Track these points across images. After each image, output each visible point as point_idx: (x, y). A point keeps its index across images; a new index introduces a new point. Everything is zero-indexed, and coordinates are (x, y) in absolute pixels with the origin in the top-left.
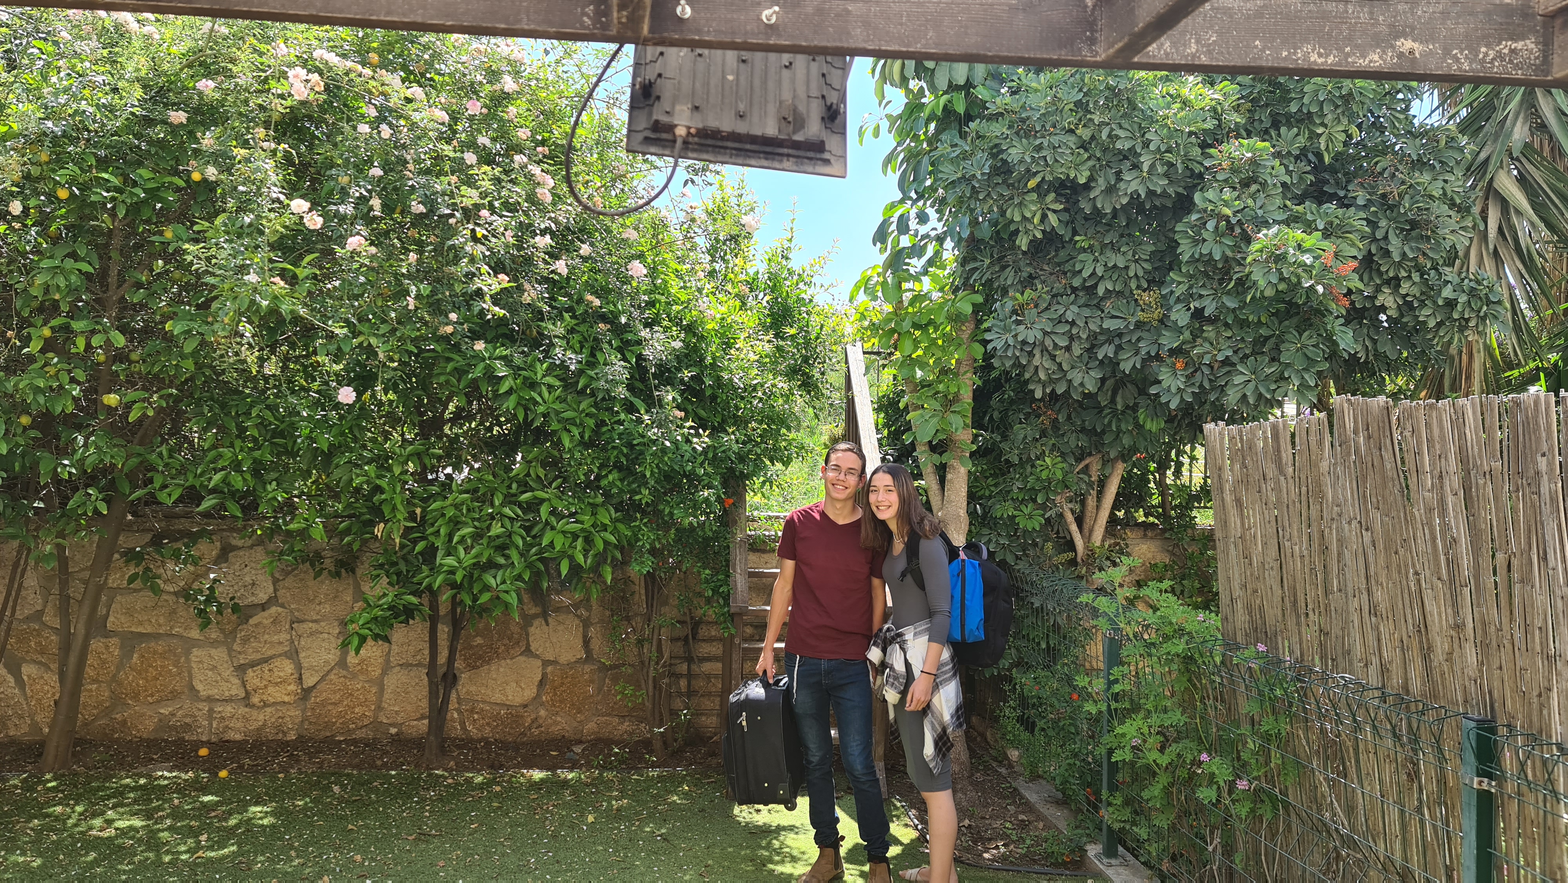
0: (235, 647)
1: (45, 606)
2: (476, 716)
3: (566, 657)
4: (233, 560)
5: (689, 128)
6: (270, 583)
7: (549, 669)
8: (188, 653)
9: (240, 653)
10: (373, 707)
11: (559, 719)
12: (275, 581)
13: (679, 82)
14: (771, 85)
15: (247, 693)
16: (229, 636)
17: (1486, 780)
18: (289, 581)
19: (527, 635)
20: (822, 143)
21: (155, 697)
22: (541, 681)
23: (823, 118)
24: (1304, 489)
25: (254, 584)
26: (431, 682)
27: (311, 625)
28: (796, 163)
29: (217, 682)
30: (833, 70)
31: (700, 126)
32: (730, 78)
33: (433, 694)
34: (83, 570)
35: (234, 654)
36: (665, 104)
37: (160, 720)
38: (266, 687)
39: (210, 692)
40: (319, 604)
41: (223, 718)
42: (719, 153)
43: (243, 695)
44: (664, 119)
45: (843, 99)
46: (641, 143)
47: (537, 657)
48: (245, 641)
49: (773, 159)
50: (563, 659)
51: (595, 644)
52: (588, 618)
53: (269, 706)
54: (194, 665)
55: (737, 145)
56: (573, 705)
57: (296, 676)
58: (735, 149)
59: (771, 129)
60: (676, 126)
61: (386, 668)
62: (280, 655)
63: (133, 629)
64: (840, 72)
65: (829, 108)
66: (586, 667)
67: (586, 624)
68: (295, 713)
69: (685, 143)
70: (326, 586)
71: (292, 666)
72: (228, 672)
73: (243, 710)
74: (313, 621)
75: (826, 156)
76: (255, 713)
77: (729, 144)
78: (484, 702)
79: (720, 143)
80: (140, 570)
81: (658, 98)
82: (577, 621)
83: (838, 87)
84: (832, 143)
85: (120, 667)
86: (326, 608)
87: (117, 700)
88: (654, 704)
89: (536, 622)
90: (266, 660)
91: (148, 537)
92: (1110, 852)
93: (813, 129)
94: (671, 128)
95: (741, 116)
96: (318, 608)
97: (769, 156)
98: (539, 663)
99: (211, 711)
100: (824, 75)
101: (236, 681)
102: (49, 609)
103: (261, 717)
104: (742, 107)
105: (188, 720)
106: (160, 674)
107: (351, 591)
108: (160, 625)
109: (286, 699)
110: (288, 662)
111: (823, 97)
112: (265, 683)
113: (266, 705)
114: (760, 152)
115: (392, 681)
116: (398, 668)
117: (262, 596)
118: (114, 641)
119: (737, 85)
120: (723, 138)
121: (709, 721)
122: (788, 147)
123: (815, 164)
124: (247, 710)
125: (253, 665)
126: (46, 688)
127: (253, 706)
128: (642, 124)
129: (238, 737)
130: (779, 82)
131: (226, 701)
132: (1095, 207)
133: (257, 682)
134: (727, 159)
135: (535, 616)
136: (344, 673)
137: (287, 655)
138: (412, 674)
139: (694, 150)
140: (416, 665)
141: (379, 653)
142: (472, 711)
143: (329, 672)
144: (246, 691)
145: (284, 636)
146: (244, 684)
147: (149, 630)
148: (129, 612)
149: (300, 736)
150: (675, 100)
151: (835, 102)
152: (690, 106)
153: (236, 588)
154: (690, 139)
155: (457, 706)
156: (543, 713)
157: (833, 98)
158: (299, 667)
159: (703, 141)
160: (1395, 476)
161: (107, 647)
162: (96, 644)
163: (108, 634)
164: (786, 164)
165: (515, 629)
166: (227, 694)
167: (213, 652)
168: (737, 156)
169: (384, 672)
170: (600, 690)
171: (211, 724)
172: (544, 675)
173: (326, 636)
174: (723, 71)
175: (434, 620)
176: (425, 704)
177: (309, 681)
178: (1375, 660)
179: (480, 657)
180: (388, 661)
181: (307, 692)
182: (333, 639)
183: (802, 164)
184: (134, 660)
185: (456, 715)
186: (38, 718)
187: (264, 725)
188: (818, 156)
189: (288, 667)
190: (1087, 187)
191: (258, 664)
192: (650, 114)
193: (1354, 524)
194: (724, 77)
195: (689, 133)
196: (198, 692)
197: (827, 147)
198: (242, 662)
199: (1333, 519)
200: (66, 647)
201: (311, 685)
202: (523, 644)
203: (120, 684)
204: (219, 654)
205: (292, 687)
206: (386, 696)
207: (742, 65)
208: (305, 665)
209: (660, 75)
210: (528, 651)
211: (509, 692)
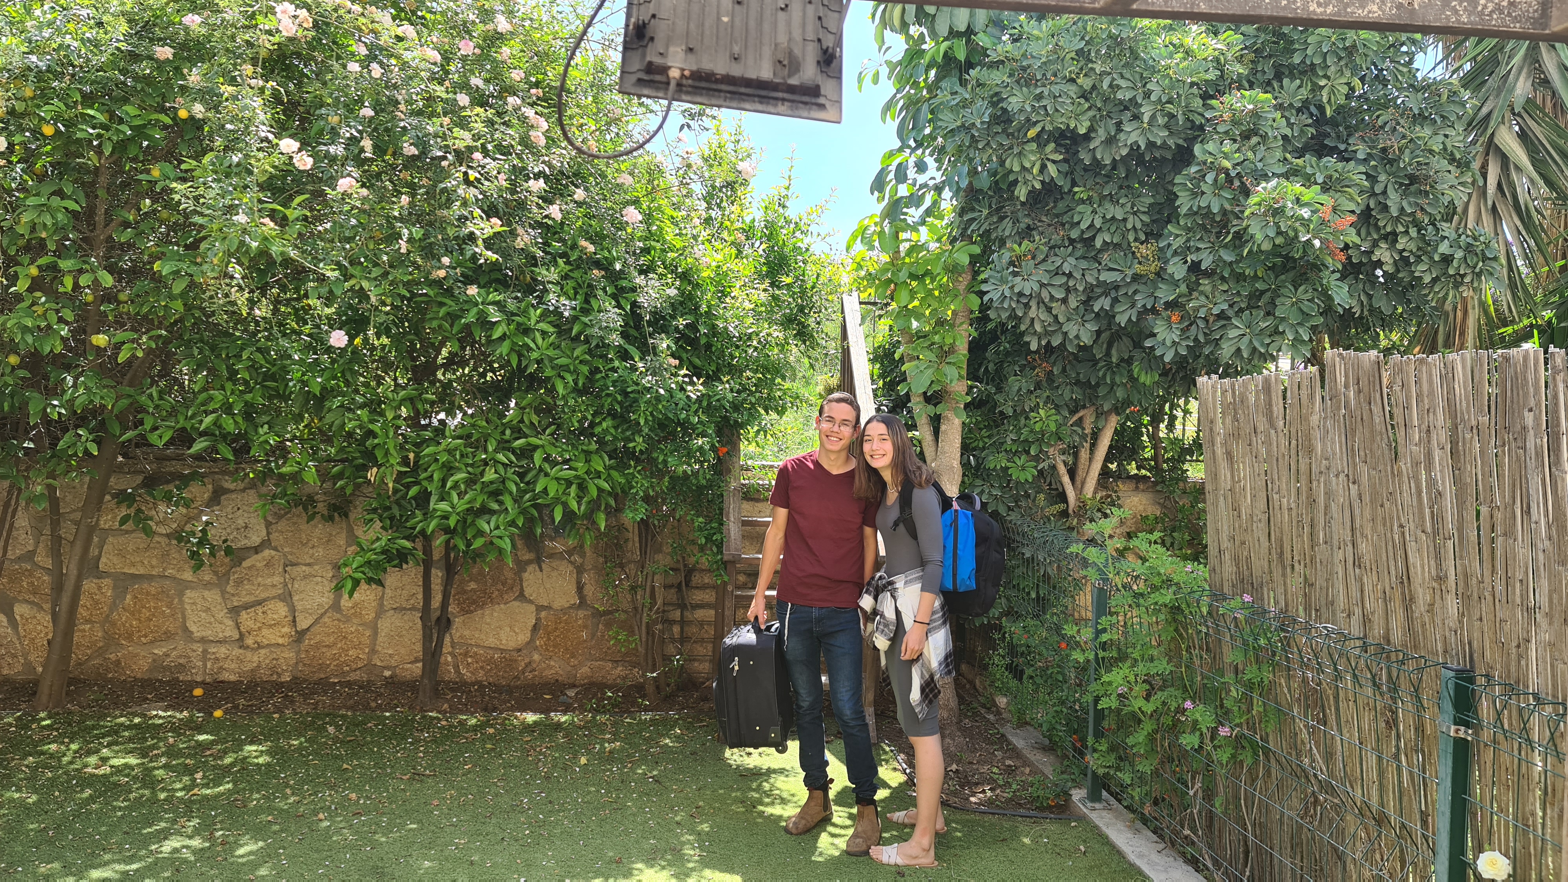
0: (229, 589)
1: (37, 547)
2: (470, 660)
3: (560, 603)
4: (225, 503)
5: (683, 70)
6: (263, 526)
7: (543, 614)
8: (181, 594)
9: (233, 595)
10: (367, 650)
11: (552, 663)
12: (268, 524)
13: (673, 23)
14: (766, 27)
15: (241, 635)
16: (223, 579)
17: (1463, 728)
18: (282, 525)
19: (521, 580)
20: (818, 87)
21: (150, 637)
22: (535, 626)
23: (818, 62)
24: (1294, 442)
25: (246, 527)
26: (424, 626)
27: (304, 568)
28: (791, 108)
29: (210, 623)
30: (830, 13)
31: (694, 68)
32: (725, 19)
33: (427, 637)
34: (74, 511)
35: (227, 596)
36: (659, 45)
37: (154, 660)
38: (260, 629)
39: (204, 634)
40: (313, 547)
41: (217, 659)
42: (713, 96)
43: (237, 636)
44: (657, 60)
45: (839, 43)
46: (634, 85)
47: (531, 602)
48: (239, 583)
49: (768, 103)
50: (557, 605)
51: (589, 590)
52: (582, 565)
53: (263, 647)
54: (187, 607)
55: (731, 88)
56: (567, 649)
57: (290, 618)
58: (729, 92)
59: (766, 73)
60: (670, 68)
61: (380, 611)
62: (274, 598)
63: (126, 570)
64: (836, 15)
65: (825, 51)
66: (580, 612)
67: (580, 570)
68: (289, 655)
69: (679, 85)
70: (319, 529)
71: (286, 609)
72: (222, 614)
73: (237, 652)
74: (306, 565)
75: (822, 100)
76: (249, 654)
77: (724, 87)
78: (478, 646)
79: (714, 86)
80: (132, 511)
81: (652, 39)
82: (571, 568)
83: (834, 31)
84: (827, 87)
85: (113, 607)
86: (320, 552)
87: (111, 640)
88: (647, 650)
89: (530, 568)
90: (259, 603)
91: (139, 479)
92: (1094, 796)
93: (809, 73)
94: (664, 70)
95: (735, 59)
96: (311, 551)
97: (763, 99)
98: (533, 608)
99: (205, 652)
100: (820, 18)
101: (230, 623)
102: (41, 549)
103: (256, 659)
104: (736, 49)
105: (182, 661)
106: (154, 615)
107: (344, 535)
108: (153, 567)
109: (281, 641)
110: (282, 604)
111: (819, 40)
112: (259, 625)
113: (260, 646)
114: (754, 96)
115: (385, 625)
116: (392, 612)
117: (255, 539)
118: (107, 581)
119: (732, 27)
120: (717, 81)
121: (701, 667)
122: (782, 91)
123: (810, 109)
124: (241, 651)
125: (246, 606)
126: (39, 628)
127: (247, 647)
128: (636, 65)
129: (233, 678)
130: (775, 24)
131: (220, 642)
132: (1094, 158)
133: (250, 624)
134: (721, 102)
135: (529, 562)
136: (338, 616)
137: (280, 598)
138: (406, 618)
139: (688, 93)
140: (410, 609)
141: (372, 597)
142: (466, 655)
143: (322, 615)
144: (240, 633)
145: (277, 579)
146: (238, 626)
147: (142, 571)
148: (121, 554)
149: (295, 678)
150: (668, 42)
151: (831, 45)
152: (684, 48)
153: (228, 530)
154: (684, 82)
155: (450, 649)
156: (536, 657)
157: (829, 42)
158: (293, 610)
159: (697, 84)
160: (1384, 430)
161: (100, 588)
162: (89, 585)
163: (100, 575)
164: (781, 108)
165: (509, 575)
166: (221, 635)
167: (206, 593)
168: (731, 99)
169: (378, 616)
170: (593, 635)
171: (205, 666)
172: (538, 619)
173: (319, 579)
174: (718, 13)
175: (427, 565)
176: (419, 647)
177: (303, 624)
178: (1358, 611)
179: (474, 602)
180: (381, 605)
181: (301, 635)
182: (326, 583)
183: (797, 108)
184: (127, 601)
185: (449, 659)
186: (31, 658)
187: (258, 666)
188: (813, 100)
189: (282, 610)
190: (1087, 137)
191: (252, 607)
192: (644, 55)
193: (1342, 477)
194: (719, 19)
195: (683, 76)
196: (192, 633)
197: (823, 92)
198: (236, 604)
199: (1321, 473)
200: (58, 587)
201: (305, 627)
202: (517, 589)
203: (113, 624)
204: (213, 596)
205: (286, 630)
206: (380, 639)
207: (737, 7)
208: (299, 607)
209: (654, 16)
210: (522, 597)
211: (503, 636)
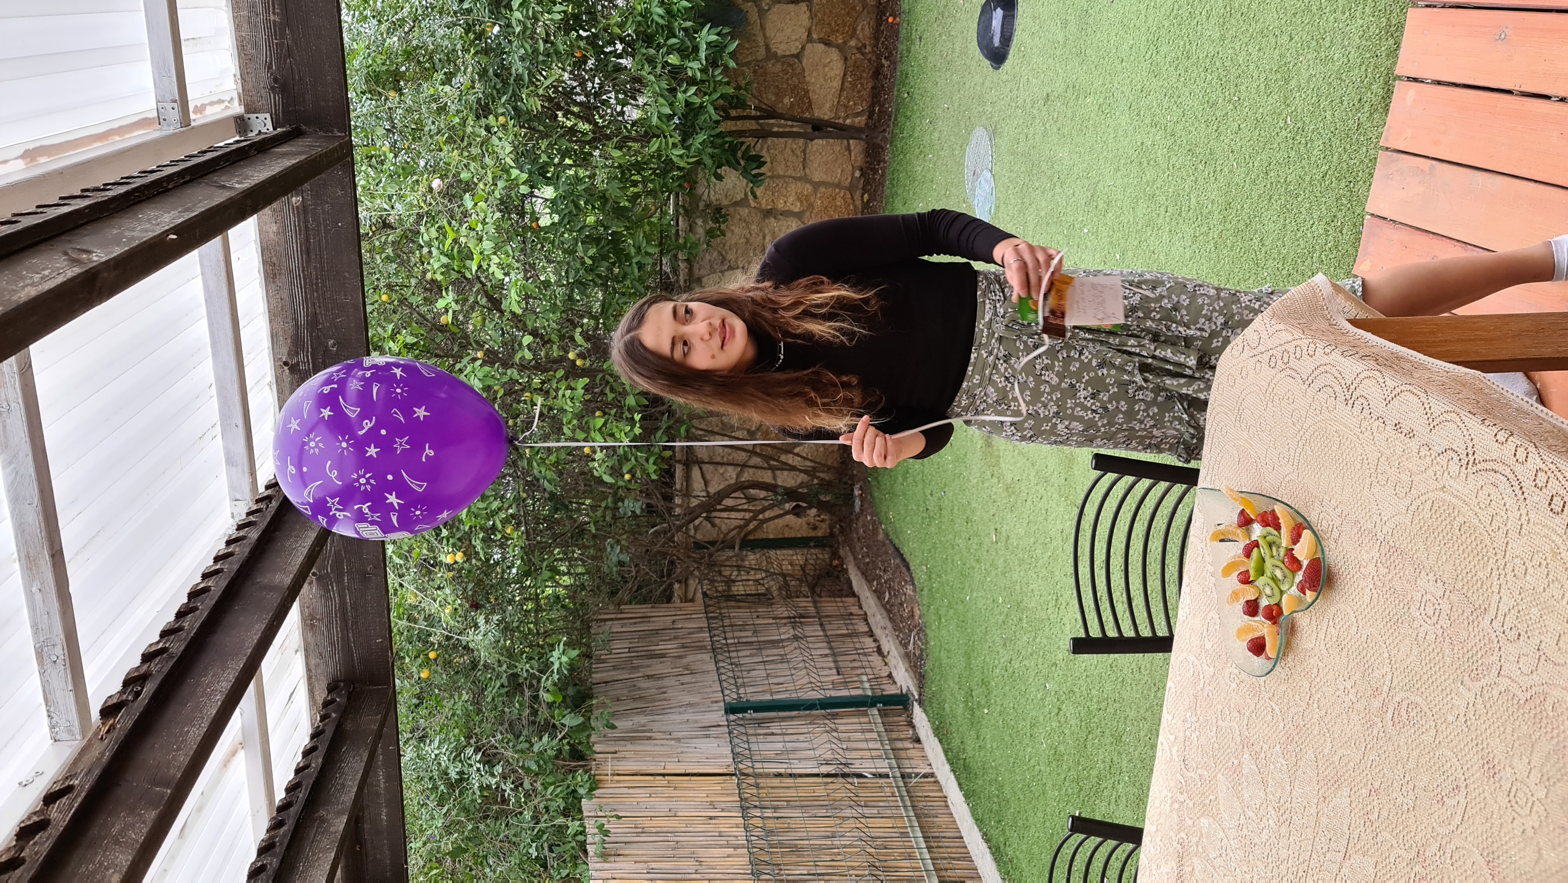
2: (851, 103)
3: (805, 20)
7: (815, 36)
10: (837, 190)
11: (859, 28)
18: (731, 256)
19: (784, 56)
22: (826, 44)
26: (818, 138)
33: (827, 136)
47: (803, 48)
50: (807, 23)
56: (848, 14)
61: (805, 179)
78: (840, 96)
82: (773, 9)
89: (773, 47)
98: (809, 45)
115: (817, 176)
116: (807, 170)
135: (768, 49)
136: (808, 213)
138: (811, 154)
140: (804, 151)
141: (793, 186)
142: (846, 107)
155: (841, 118)
156: (853, 43)
165: (778, 67)
169: (810, 181)
172: (819, 41)
179: (801, 99)
180: (800, 179)
185: (849, 119)
202: (791, 60)
206: (829, 180)
210: (798, 56)
211: (832, 74)
